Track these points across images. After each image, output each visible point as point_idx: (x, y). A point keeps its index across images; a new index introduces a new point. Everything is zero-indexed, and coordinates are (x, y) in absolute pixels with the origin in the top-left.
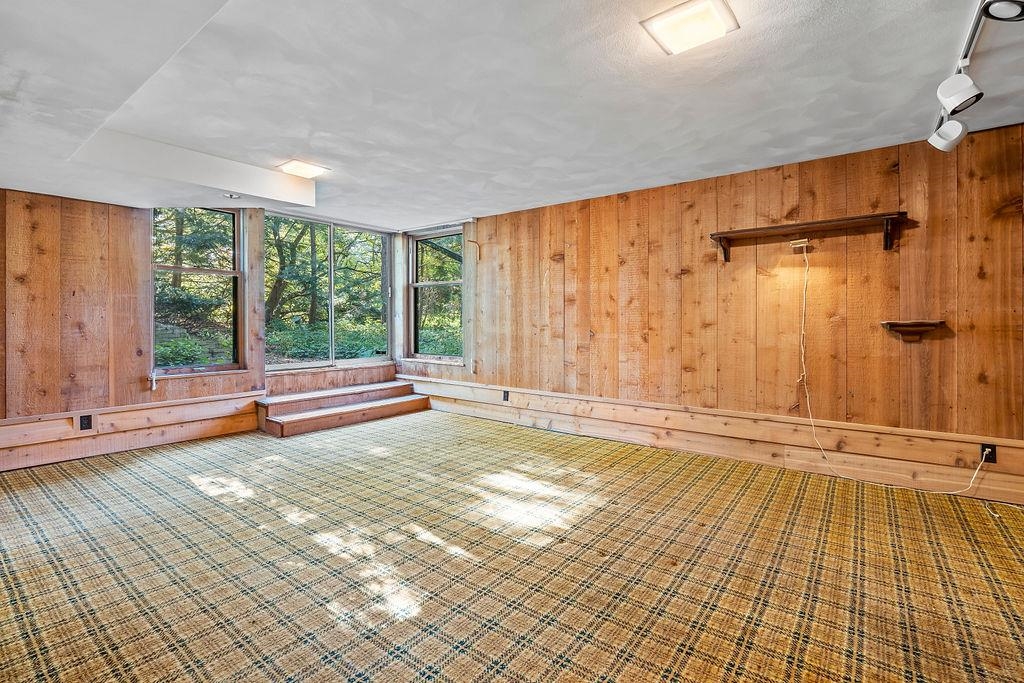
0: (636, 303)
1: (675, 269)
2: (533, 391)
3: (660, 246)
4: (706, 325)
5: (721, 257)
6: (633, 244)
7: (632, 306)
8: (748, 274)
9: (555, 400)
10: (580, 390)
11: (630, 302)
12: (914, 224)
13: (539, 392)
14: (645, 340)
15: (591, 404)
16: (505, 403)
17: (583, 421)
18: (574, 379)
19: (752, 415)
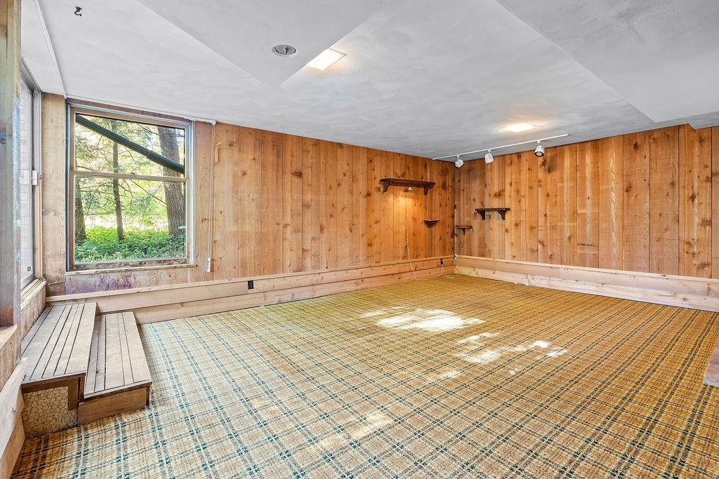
0: (346, 210)
1: (365, 193)
2: (277, 275)
3: (358, 179)
4: (377, 222)
5: (382, 189)
6: (345, 175)
7: (345, 211)
8: (391, 198)
9: (296, 278)
10: (314, 267)
11: (343, 209)
12: (435, 183)
13: (283, 275)
14: (351, 231)
15: (322, 275)
16: (251, 291)
17: (316, 287)
18: (309, 260)
19: (392, 262)
